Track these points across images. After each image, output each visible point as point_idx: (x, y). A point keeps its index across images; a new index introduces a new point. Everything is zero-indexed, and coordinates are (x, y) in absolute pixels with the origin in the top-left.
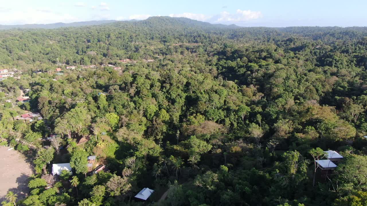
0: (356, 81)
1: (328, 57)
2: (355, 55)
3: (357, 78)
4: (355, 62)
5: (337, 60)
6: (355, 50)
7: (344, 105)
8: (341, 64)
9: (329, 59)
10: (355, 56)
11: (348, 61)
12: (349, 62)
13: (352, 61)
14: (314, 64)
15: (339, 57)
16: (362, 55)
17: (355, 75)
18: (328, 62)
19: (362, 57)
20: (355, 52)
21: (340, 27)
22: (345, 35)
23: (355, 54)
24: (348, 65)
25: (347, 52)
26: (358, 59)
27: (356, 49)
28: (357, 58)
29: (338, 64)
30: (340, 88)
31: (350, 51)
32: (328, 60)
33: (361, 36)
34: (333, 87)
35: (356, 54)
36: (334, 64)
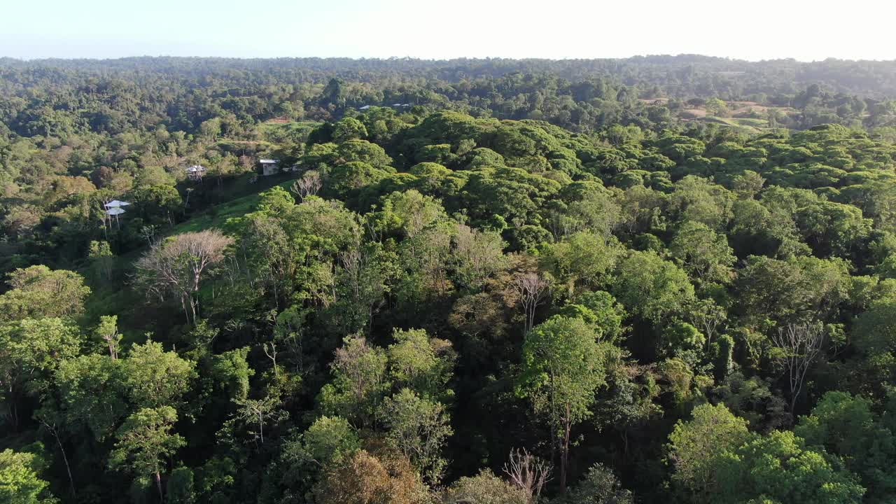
0: (103, 154)
1: (31, 119)
2: (83, 113)
3: (103, 149)
4: (87, 125)
5: (53, 123)
6: (80, 103)
7: (102, 179)
8: (64, 130)
9: (35, 123)
10: (84, 115)
11: (74, 124)
12: (76, 126)
13: (83, 125)
14: (6, 135)
15: (54, 118)
16: (95, 112)
17: (96, 145)
18: (35, 128)
19: (97, 115)
20: (81, 107)
21: (17, 60)
22: (41, 77)
23: (83, 110)
24: (76, 132)
25: (65, 107)
26: (92, 119)
27: (80, 101)
28: (89, 117)
29: (57, 130)
30: (83, 163)
31: (71, 105)
32: (34, 126)
33: (76, 80)
34: (68, 166)
35: (86, 111)
36: (49, 132)
